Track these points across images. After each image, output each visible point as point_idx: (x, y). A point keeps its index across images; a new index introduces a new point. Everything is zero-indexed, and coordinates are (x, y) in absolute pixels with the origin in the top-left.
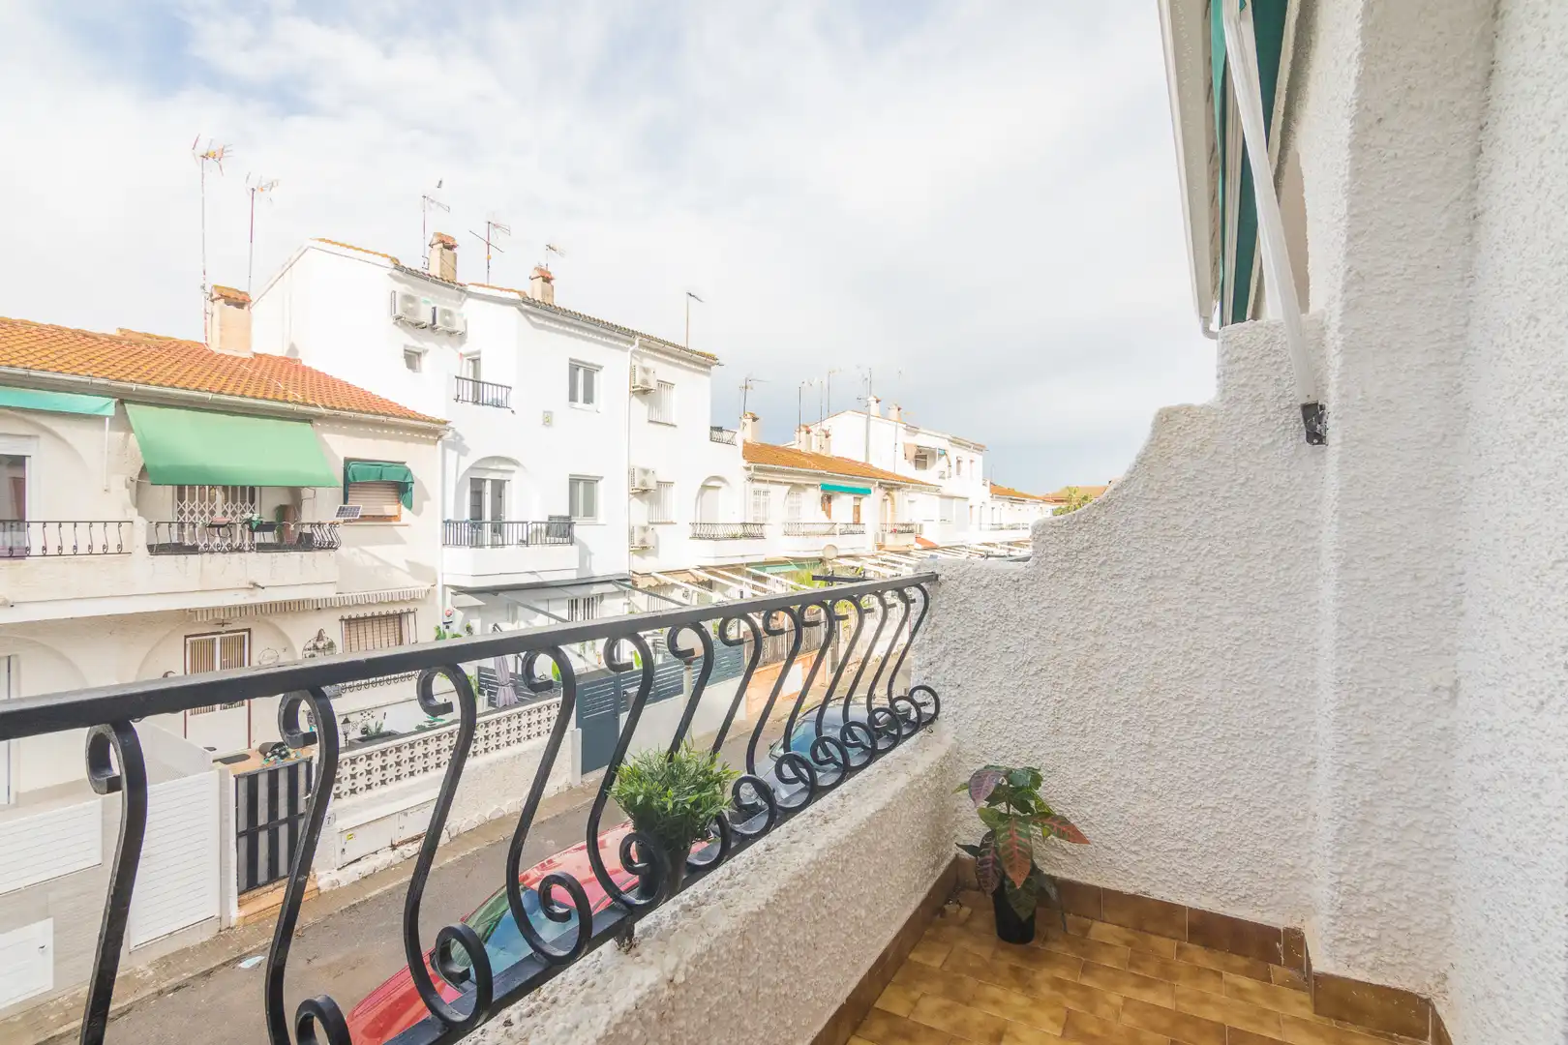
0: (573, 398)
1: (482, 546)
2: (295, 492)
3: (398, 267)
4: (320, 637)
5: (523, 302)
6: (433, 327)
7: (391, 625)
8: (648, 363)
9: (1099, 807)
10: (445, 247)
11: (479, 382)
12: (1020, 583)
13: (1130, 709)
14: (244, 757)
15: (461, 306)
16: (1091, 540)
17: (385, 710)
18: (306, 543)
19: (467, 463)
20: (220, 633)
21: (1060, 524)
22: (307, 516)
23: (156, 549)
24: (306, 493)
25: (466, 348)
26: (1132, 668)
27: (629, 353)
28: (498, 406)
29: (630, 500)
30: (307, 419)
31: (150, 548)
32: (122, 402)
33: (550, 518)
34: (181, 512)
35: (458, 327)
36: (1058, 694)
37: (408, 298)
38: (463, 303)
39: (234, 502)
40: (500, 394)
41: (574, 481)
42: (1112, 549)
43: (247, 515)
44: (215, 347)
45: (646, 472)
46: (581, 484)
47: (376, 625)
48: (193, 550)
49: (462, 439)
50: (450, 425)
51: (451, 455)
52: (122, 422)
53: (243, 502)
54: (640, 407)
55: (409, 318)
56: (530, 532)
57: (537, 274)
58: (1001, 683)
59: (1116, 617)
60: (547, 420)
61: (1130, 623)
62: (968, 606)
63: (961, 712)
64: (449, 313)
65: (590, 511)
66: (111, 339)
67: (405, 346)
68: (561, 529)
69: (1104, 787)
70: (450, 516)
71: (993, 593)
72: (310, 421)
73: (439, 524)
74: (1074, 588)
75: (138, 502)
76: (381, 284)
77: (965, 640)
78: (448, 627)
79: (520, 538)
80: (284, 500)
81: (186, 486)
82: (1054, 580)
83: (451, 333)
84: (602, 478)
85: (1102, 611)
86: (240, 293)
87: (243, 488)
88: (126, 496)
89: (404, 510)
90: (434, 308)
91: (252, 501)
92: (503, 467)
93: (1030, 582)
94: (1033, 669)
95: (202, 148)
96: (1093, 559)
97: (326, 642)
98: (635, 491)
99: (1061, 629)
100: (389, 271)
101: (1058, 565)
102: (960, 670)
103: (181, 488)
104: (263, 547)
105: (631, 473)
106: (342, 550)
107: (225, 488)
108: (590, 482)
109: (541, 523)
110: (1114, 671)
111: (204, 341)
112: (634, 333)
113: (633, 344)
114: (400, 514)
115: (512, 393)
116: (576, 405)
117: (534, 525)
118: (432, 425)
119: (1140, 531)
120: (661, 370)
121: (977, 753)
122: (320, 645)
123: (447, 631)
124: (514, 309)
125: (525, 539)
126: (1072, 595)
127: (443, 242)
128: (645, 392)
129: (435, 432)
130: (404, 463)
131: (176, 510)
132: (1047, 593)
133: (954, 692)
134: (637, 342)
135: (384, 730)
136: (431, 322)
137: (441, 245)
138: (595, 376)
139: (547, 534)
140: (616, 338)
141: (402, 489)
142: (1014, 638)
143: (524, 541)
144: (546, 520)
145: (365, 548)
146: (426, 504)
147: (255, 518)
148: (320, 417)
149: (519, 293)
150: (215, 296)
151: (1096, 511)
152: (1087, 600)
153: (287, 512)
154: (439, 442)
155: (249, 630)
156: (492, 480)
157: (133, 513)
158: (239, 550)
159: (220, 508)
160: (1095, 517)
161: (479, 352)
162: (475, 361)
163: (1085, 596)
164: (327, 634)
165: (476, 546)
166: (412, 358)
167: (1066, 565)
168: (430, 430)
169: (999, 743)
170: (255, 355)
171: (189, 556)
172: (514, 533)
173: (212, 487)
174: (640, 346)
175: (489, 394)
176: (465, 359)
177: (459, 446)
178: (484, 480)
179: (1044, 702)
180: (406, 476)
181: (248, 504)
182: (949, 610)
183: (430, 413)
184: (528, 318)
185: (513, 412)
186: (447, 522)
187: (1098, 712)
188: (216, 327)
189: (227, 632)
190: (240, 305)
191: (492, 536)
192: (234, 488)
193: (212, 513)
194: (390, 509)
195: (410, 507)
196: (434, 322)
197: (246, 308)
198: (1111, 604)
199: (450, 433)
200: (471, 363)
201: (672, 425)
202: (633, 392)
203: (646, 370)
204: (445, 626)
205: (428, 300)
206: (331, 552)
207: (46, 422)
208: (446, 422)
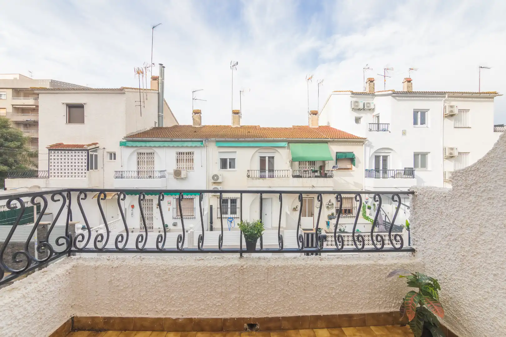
0: (415, 123)
1: (379, 178)
2: (324, 162)
3: (353, 93)
4: (330, 202)
5: (393, 93)
6: (364, 109)
7: (349, 201)
8: (453, 103)
9: (481, 314)
10: (371, 82)
11: (379, 124)
12: (446, 198)
13: (497, 268)
14: (312, 230)
15: (373, 100)
16: (476, 180)
17: (346, 225)
18: (325, 176)
19: (373, 151)
20: (307, 198)
21: (462, 172)
22: (326, 169)
23: (294, 177)
24: (327, 162)
25: (375, 113)
26: (498, 247)
27: (443, 101)
28: (385, 131)
29: (443, 161)
30: (326, 142)
31: (293, 176)
32: (289, 143)
33: (405, 168)
34: (300, 168)
35: (372, 107)
36: (463, 252)
37: (356, 102)
38: (374, 99)
39: (310, 165)
40: (385, 127)
41: (416, 155)
42: (487, 185)
43: (311, 168)
44: (311, 126)
45: (452, 149)
46: (420, 156)
47: (347, 200)
48: (301, 177)
49: (371, 143)
50: (367, 139)
51: (368, 149)
52: (288, 147)
53: (312, 165)
54: (450, 123)
55: (356, 108)
56: (395, 173)
57: (405, 81)
58: (440, 242)
59: (490, 219)
60: (404, 133)
61: (497, 224)
62: (427, 206)
63: (425, 251)
64: (369, 103)
65: (424, 165)
66: (290, 129)
67: (355, 117)
68: (409, 172)
69: (485, 305)
70: (368, 168)
71: (436, 202)
72: (327, 143)
73: (364, 170)
74: (470, 203)
75: (292, 166)
76: (348, 99)
77: (426, 220)
78: (367, 203)
79: (391, 175)
80: (321, 164)
81: (301, 162)
82: (461, 198)
83: (370, 110)
84: (429, 152)
85: (483, 215)
86: (316, 111)
87: (312, 161)
88: (289, 164)
89: (353, 166)
90: (364, 103)
91: (314, 165)
92: (386, 151)
93: (450, 198)
94: (453, 238)
95: (308, 78)
96: (478, 189)
97: (331, 203)
98: (446, 157)
99: (464, 222)
100: (350, 95)
101: (462, 191)
102: (425, 232)
103: (300, 162)
104: (316, 177)
105: (445, 149)
106: (335, 178)
107: (309, 162)
108: (424, 155)
109: (402, 170)
110: (490, 246)
111: (308, 125)
112: (445, 93)
113: (445, 97)
114: (352, 168)
115: (390, 126)
116: (416, 126)
117: (397, 171)
118: (362, 140)
119: (502, 175)
120: (459, 105)
121: (431, 270)
122: (330, 204)
123: (366, 204)
124: (390, 97)
125: (393, 176)
126: (469, 205)
127: (370, 81)
128: (452, 115)
129: (362, 142)
130: (353, 152)
131: (299, 167)
132: (458, 204)
133: (423, 242)
134: (447, 96)
135: (345, 231)
136: (363, 107)
137: (369, 82)
138: (426, 113)
139: (404, 174)
140: (436, 97)
141: (352, 159)
142: (445, 222)
143: (393, 177)
144: (404, 169)
145: (342, 177)
146: (359, 164)
147: (313, 169)
148: (329, 141)
149: (392, 91)
150: (311, 113)
151: (479, 165)
152: (476, 210)
153: (322, 167)
154: (364, 145)
155: (314, 198)
156: (383, 156)
157: (290, 168)
158: (310, 177)
159: (307, 167)
160: (478, 168)
161: (379, 114)
162: (378, 117)
163: (475, 207)
164: (331, 201)
165: (377, 178)
166: (357, 120)
167: (466, 191)
168: (360, 141)
169: (439, 268)
170: (319, 126)
171: (300, 178)
172: (391, 174)
173: (306, 162)
174: (449, 97)
175: (381, 127)
176: (375, 117)
177: (370, 146)
178: (380, 156)
179: (457, 254)
180: (353, 157)
181: (313, 165)
182: (421, 207)
183: (361, 136)
184: (396, 99)
185: (390, 132)
186: (366, 170)
187: (481, 266)
188: (311, 121)
189: (309, 198)
190: (316, 114)
191: (383, 175)
192: (310, 161)
193: (306, 168)
194: (349, 166)
195: (354, 165)
196: (364, 107)
197: (317, 115)
198: (488, 212)
199: (367, 142)
200: (377, 118)
201: (469, 127)
202: (445, 117)
203: (451, 107)
204: (366, 203)
205: (362, 101)
206: (331, 178)
207: (277, 149)
208: (365, 139)
